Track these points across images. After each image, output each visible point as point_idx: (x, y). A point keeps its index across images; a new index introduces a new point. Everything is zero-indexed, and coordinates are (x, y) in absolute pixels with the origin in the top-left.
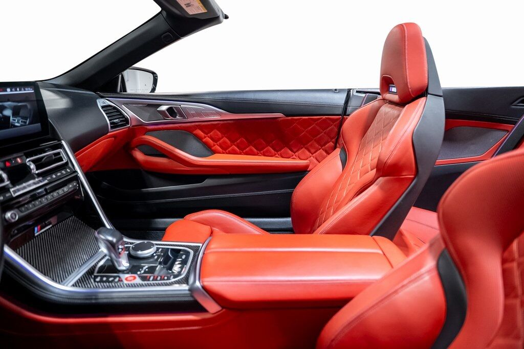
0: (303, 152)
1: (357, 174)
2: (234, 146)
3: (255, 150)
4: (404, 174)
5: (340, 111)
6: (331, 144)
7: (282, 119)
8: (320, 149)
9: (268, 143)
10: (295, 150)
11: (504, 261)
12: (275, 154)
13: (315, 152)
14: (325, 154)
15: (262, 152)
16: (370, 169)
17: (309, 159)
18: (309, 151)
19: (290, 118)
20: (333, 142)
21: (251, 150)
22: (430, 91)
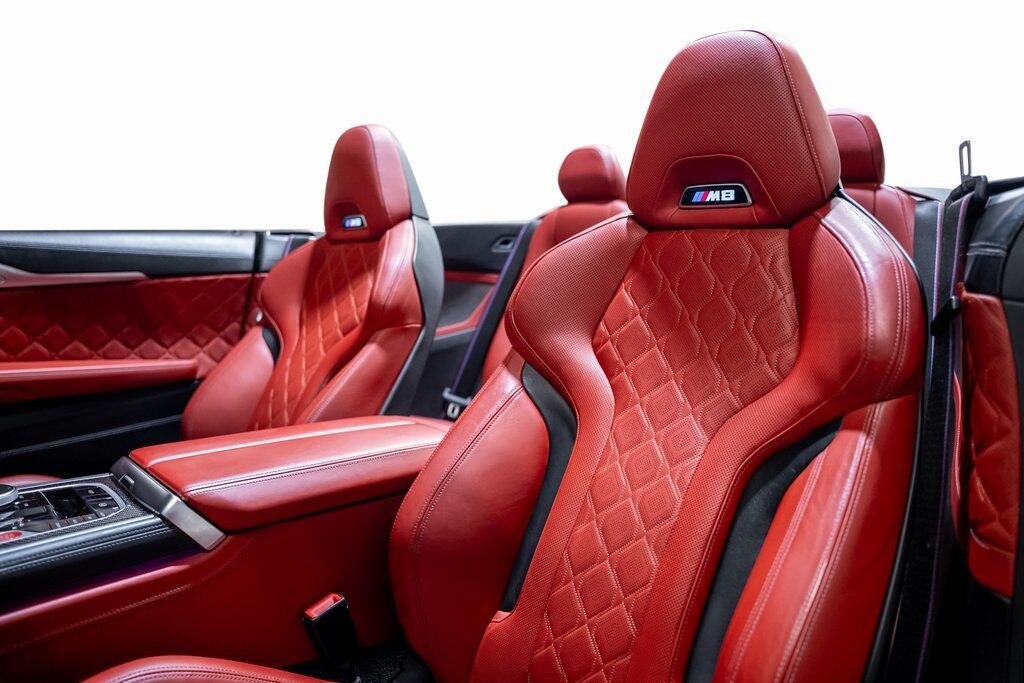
0: (184, 344)
1: (318, 348)
2: (36, 344)
3: (85, 349)
4: (410, 321)
5: (249, 266)
6: (235, 326)
7: (142, 283)
8: (214, 337)
9: (114, 334)
10: (167, 343)
11: (595, 348)
12: (129, 354)
13: (208, 342)
14: (224, 344)
15: (100, 352)
16: (340, 333)
17: (198, 356)
18: (196, 343)
19: (157, 281)
20: (239, 322)
21: (77, 349)
22: (414, 212)
